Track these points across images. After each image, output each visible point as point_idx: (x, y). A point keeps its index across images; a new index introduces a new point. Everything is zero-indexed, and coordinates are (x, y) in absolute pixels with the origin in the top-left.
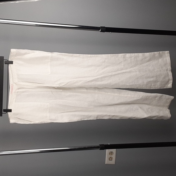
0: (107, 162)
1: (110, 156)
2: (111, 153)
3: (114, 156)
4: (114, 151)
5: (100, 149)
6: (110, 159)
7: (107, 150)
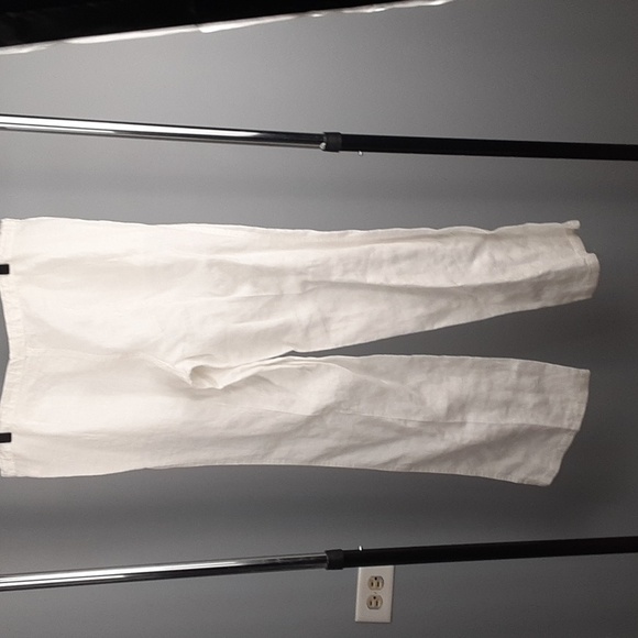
0: (361, 613)
1: (372, 593)
2: (376, 582)
3: (385, 594)
4: (386, 571)
5: (329, 568)
6: (374, 603)
7: (360, 568)
